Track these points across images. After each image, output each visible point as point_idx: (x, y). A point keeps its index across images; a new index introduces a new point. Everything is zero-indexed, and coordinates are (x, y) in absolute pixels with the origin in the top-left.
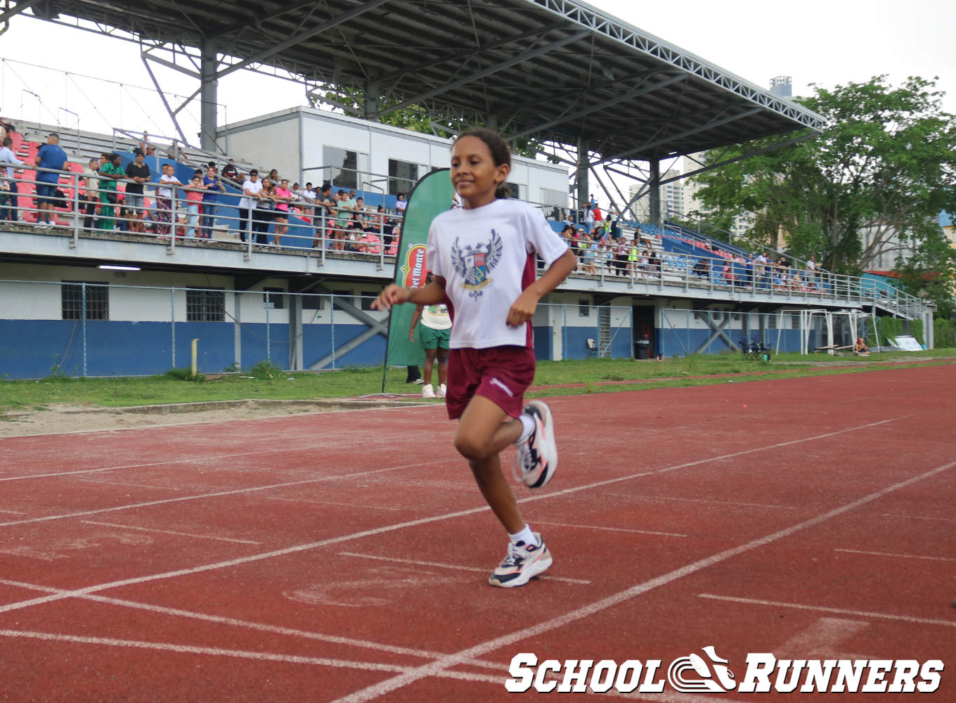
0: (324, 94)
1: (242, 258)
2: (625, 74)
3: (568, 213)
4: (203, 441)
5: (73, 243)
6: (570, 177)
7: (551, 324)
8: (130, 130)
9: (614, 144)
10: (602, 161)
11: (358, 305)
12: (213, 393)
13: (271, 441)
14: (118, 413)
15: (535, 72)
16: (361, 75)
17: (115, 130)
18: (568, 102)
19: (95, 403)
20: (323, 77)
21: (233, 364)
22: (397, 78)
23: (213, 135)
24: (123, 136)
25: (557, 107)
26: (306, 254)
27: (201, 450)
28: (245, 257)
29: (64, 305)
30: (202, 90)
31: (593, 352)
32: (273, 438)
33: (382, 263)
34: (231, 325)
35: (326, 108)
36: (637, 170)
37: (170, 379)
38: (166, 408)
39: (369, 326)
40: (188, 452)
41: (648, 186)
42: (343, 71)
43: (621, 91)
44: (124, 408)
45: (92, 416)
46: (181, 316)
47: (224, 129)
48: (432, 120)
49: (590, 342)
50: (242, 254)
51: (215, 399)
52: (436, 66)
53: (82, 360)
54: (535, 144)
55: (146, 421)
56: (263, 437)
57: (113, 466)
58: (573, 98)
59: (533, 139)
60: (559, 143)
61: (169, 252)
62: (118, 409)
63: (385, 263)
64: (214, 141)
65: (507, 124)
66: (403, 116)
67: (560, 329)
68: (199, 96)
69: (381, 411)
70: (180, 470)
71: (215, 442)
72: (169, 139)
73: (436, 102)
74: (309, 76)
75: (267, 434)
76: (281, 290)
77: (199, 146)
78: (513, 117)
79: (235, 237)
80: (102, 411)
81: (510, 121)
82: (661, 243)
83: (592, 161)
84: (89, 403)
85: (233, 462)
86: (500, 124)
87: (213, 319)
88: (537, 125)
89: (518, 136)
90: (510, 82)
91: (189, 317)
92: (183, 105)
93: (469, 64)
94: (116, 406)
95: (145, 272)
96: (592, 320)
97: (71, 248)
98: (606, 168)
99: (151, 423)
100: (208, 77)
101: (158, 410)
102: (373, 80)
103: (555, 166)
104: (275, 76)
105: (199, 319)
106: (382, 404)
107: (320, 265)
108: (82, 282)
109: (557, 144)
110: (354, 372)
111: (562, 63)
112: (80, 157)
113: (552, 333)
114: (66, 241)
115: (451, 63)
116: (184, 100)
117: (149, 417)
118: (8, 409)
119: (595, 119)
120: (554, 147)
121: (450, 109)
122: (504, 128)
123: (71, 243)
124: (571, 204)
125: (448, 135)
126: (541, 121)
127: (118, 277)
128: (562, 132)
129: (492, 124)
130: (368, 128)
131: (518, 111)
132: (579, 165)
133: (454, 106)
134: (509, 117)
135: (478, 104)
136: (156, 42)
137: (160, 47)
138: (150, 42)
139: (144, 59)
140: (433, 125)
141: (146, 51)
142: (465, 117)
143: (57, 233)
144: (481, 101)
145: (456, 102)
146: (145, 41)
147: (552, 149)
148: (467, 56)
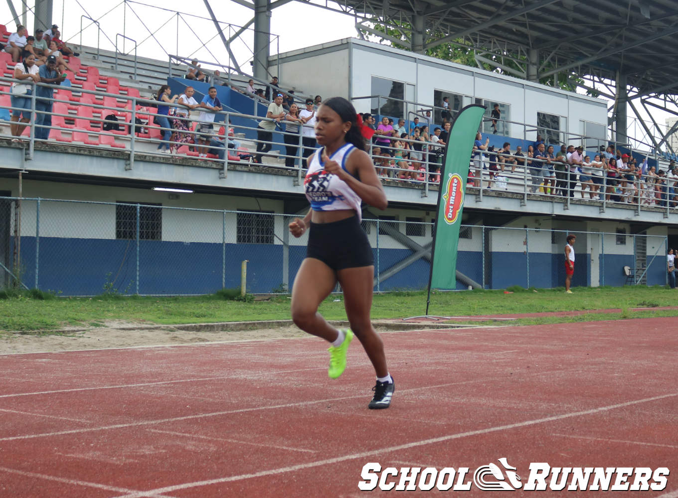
0: (372, 26)
1: (292, 183)
2: (663, 13)
3: (607, 144)
4: (256, 357)
5: (129, 164)
6: (609, 110)
7: (589, 252)
8: (186, 56)
9: (651, 79)
10: (639, 95)
11: (403, 230)
12: (263, 313)
13: (321, 359)
14: (172, 330)
15: (576, 9)
16: (410, 9)
17: (171, 56)
18: (609, 38)
19: (149, 320)
20: (373, 10)
21: (282, 285)
22: (444, 12)
23: (264, 63)
24: (179, 62)
25: (598, 43)
27: (256, 366)
28: (294, 181)
29: (118, 225)
30: (255, 20)
31: (630, 279)
32: (324, 356)
33: (427, 190)
34: (280, 247)
36: (673, 104)
37: (220, 299)
38: (218, 326)
39: (413, 250)
40: (244, 368)
42: (392, 5)
43: (659, 29)
44: (177, 325)
45: (147, 333)
46: (232, 238)
47: (276, 58)
48: (477, 53)
49: (627, 269)
50: (292, 179)
51: (264, 318)
53: (135, 279)
54: (575, 77)
55: (199, 339)
56: (314, 355)
57: (172, 380)
58: (613, 34)
59: (573, 73)
60: (599, 77)
61: (222, 176)
62: (172, 326)
63: (429, 190)
64: (266, 70)
65: (549, 58)
66: (449, 49)
67: (598, 256)
68: (253, 26)
69: (427, 333)
70: (236, 385)
71: (268, 360)
72: (223, 66)
73: (481, 36)
74: (359, 8)
75: (317, 352)
77: (252, 74)
78: (555, 51)
80: (156, 328)
81: (552, 55)
83: (631, 94)
84: (144, 320)
85: (286, 378)
86: (541, 58)
87: (263, 242)
88: (577, 59)
89: (557, 71)
90: (553, 18)
91: (239, 239)
92: (238, 34)
94: (169, 324)
95: (197, 194)
96: (628, 249)
97: (127, 170)
98: (643, 101)
99: (203, 340)
100: (262, 8)
101: (210, 328)
102: (419, 13)
103: (594, 99)
104: (326, 8)
105: (249, 241)
106: (425, 326)
109: (596, 79)
110: (398, 295)
112: (137, 82)
113: (590, 260)
114: (122, 163)
116: (238, 30)
117: (202, 335)
118: (66, 325)
119: (634, 55)
120: (594, 81)
121: (494, 43)
122: (545, 62)
123: (126, 165)
124: (610, 136)
125: (492, 68)
126: (581, 56)
127: (172, 199)
128: (600, 66)
129: (534, 58)
130: (415, 60)
131: (560, 46)
132: (618, 99)
133: (498, 40)
134: (551, 52)
135: (520, 39)
140: (478, 58)
142: (509, 51)
143: (114, 156)
144: (525, 36)
145: (500, 36)
147: (592, 82)
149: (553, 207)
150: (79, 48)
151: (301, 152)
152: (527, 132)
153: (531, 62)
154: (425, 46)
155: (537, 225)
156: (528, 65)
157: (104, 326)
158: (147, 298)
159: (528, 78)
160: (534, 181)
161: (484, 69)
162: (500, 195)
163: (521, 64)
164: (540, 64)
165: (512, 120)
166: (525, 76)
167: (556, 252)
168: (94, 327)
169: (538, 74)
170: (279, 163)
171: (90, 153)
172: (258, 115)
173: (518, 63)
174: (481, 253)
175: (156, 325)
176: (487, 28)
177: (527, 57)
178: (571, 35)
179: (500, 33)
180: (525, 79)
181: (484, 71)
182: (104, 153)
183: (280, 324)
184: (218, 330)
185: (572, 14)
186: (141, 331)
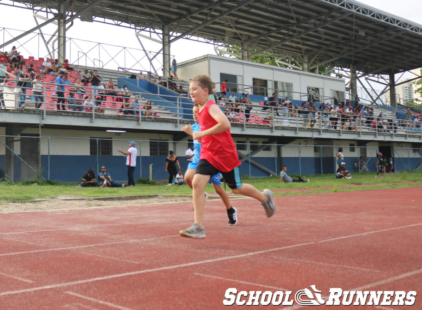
0: (226, 49)
1: (174, 126)
2: (373, 32)
3: (345, 101)
5: (92, 119)
6: (347, 84)
9: (370, 67)
10: (363, 75)
12: (143, 191)
14: (91, 200)
15: (326, 34)
16: (240, 39)
17: (119, 68)
18: (344, 47)
20: (222, 41)
22: (257, 39)
23: (168, 69)
25: (339, 50)
28: (176, 125)
29: (91, 148)
30: (163, 49)
31: (357, 169)
33: (245, 128)
35: (227, 55)
36: (383, 79)
37: (139, 183)
38: (116, 198)
39: (241, 157)
41: (389, 88)
43: (371, 41)
44: (94, 198)
46: (147, 153)
48: (277, 59)
50: (175, 124)
51: (142, 194)
52: (276, 33)
54: (330, 69)
58: (346, 45)
59: (329, 67)
60: (341, 68)
61: (139, 123)
62: (91, 198)
63: (246, 127)
65: (313, 59)
66: (263, 58)
68: (162, 52)
73: (277, 50)
74: (215, 40)
78: (316, 56)
79: (173, 116)
82: (395, 115)
83: (358, 75)
86: (310, 59)
88: (328, 59)
89: (319, 65)
90: (314, 39)
91: (151, 154)
92: (155, 57)
93: (291, 31)
95: (128, 133)
97: (91, 122)
98: (366, 79)
100: (166, 43)
101: (112, 199)
102: (246, 41)
103: (340, 79)
104: (198, 41)
105: (156, 155)
108: (97, 138)
109: (340, 68)
111: (339, 29)
114: (89, 119)
115: (283, 31)
116: (155, 54)
117: (105, 202)
119: (359, 55)
120: (338, 69)
121: (285, 53)
122: (312, 61)
124: (347, 97)
125: (287, 66)
126: (331, 57)
127: (117, 135)
128: (342, 62)
129: (306, 60)
130: (242, 64)
131: (319, 52)
132: (352, 78)
133: (286, 52)
134: (314, 56)
135: (298, 51)
136: (142, 28)
137: (143, 30)
138: (139, 28)
139: (137, 36)
140: (277, 61)
141: (138, 32)
142: (293, 57)
143: (85, 116)
144: (300, 49)
145: (287, 50)
146: (137, 28)
147: (338, 70)
148: (291, 27)
149: (313, 133)
150: (78, 67)
151: (178, 111)
152: (302, 97)
153: (304, 62)
154: (248, 57)
155: (306, 143)
156: (303, 64)
157: (56, 199)
159: (303, 70)
160: (305, 121)
161: (281, 67)
162: (284, 128)
163: (300, 64)
164: (309, 62)
165: (294, 91)
166: (301, 69)
167: (317, 156)
169: (308, 67)
170: (169, 116)
172: (160, 94)
173: (298, 63)
174: (274, 158)
175: (83, 198)
176: (280, 46)
177: (302, 59)
178: (325, 47)
179: (287, 48)
180: (301, 70)
181: (279, 68)
182: (80, 115)
183: (150, 197)
184: (116, 200)
185: (324, 37)
186: (74, 201)
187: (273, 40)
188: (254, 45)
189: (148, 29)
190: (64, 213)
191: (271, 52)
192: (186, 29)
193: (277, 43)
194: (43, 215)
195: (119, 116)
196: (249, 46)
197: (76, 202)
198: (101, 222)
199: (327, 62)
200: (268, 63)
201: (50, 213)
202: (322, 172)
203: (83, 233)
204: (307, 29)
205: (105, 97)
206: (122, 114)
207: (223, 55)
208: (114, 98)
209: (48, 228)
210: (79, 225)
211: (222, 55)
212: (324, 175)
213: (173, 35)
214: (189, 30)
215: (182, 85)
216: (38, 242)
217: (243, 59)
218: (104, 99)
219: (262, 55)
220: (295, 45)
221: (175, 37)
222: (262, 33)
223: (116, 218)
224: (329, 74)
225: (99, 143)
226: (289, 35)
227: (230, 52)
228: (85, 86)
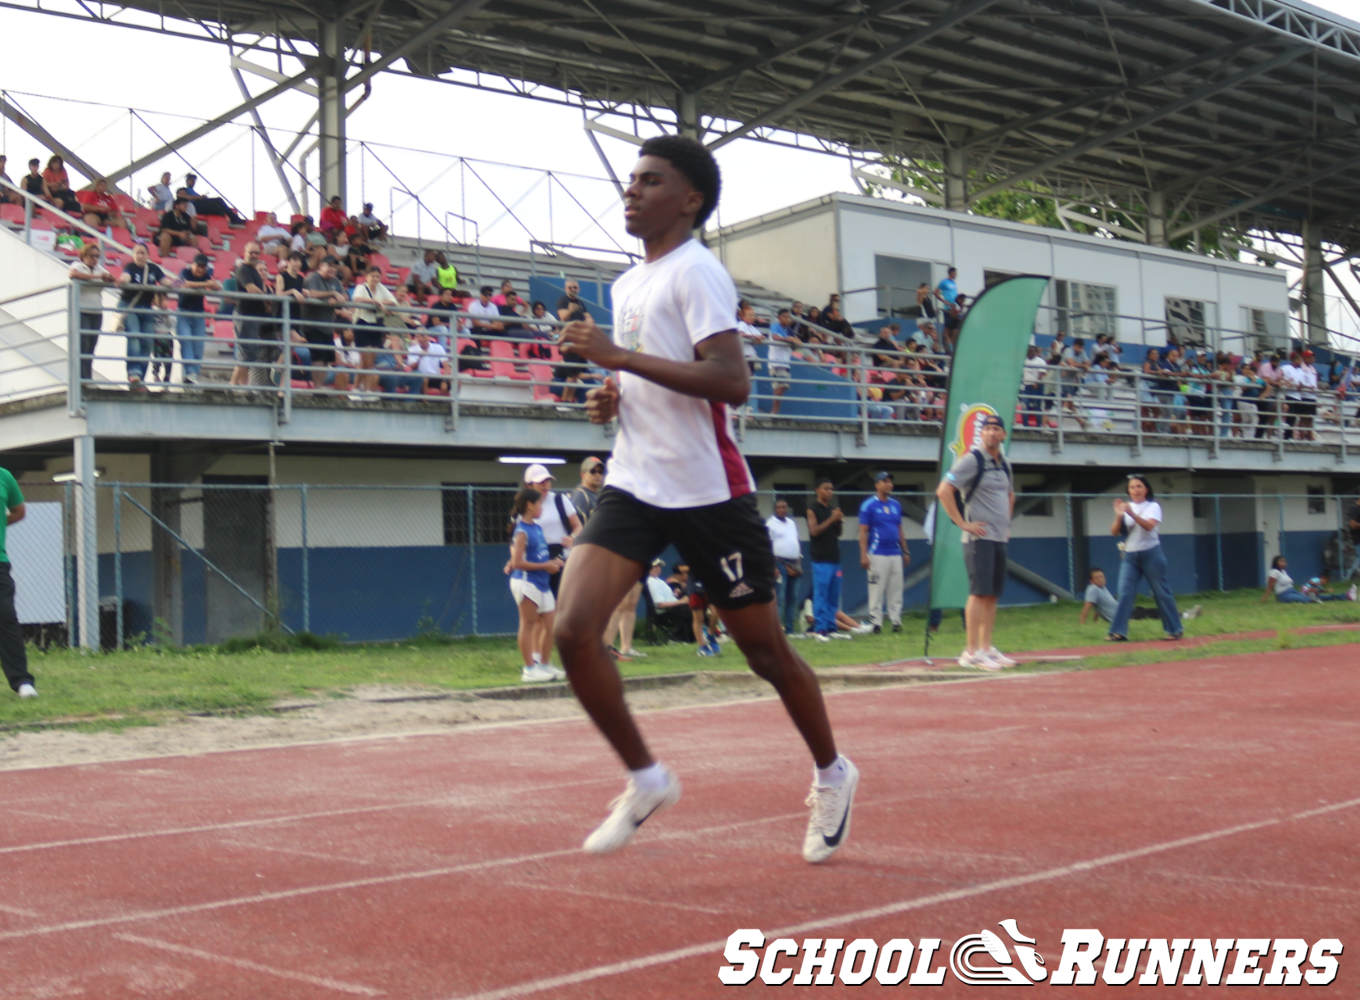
0: (887, 173)
5: (453, 422)
6: (1293, 286)
7: (1260, 528)
10: (1344, 257)
14: (468, 700)
15: (1223, 119)
16: (938, 139)
17: (531, 243)
18: (1284, 164)
20: (875, 144)
22: (997, 140)
24: (548, 251)
25: (1265, 174)
26: (836, 428)
29: (446, 521)
35: (893, 195)
42: (908, 133)
44: (480, 691)
45: (421, 707)
47: (716, 234)
48: (1061, 204)
53: (470, 611)
54: (1236, 235)
58: (1290, 157)
59: (1231, 229)
60: (1273, 234)
61: (610, 432)
62: (470, 693)
65: (1182, 206)
66: (1015, 202)
67: (1277, 536)
73: (1062, 175)
74: (854, 144)
76: (802, 487)
78: (1193, 193)
80: (443, 697)
83: (1329, 258)
86: (1169, 205)
88: (1231, 204)
89: (1200, 225)
93: (1109, 112)
96: (1330, 520)
97: (447, 431)
99: (516, 717)
102: (954, 144)
103: (1269, 271)
104: (798, 146)
107: (859, 444)
108: (465, 484)
109: (1268, 235)
111: (1267, 102)
113: (1264, 542)
114: (438, 421)
115: (1082, 111)
117: (518, 706)
118: (286, 697)
119: (1332, 190)
120: (1264, 239)
121: (1088, 186)
122: (1177, 212)
123: (447, 423)
124: (1296, 329)
125: (1091, 230)
126: (1239, 198)
128: (1275, 213)
129: (1157, 207)
130: (948, 222)
131: (1200, 182)
132: (1307, 267)
133: (1092, 181)
134: (1185, 194)
135: (1131, 176)
136: (605, 103)
137: (611, 111)
138: (595, 104)
139: (590, 132)
140: (1062, 213)
141: (593, 120)
142: (1113, 198)
143: (424, 409)
144: (1138, 170)
145: (1094, 174)
146: (589, 103)
147: (1261, 241)
148: (1107, 99)
149: (1189, 455)
152: (1148, 333)
153: (1152, 216)
154: (966, 199)
155: (1166, 487)
156: (1147, 221)
157: (352, 697)
158: (491, 639)
159: (1149, 242)
161: (1078, 231)
162: (1094, 440)
163: (1138, 220)
164: (1169, 215)
165: (1121, 313)
166: (1142, 237)
167: (1204, 531)
168: (331, 700)
169: (1166, 236)
171: (384, 405)
173: (1132, 217)
174: (1063, 540)
175: (444, 692)
176: (1071, 162)
177: (1144, 205)
178: (1218, 163)
179: (1096, 168)
180: (1142, 243)
181: (1068, 234)
182: (408, 406)
183: (666, 682)
184: (553, 696)
185: (1218, 128)
186: (413, 704)
187: (1049, 140)
188: (986, 160)
189: (626, 108)
190: (397, 749)
191: (1043, 183)
192: (758, 107)
193: (1062, 149)
194: (328, 757)
195: (539, 408)
196: (969, 162)
197: (422, 709)
198: (538, 775)
199: (1226, 214)
200: (1032, 220)
201: (349, 748)
202: (1221, 584)
203: (488, 813)
204: (1160, 102)
205: (488, 343)
206: (548, 401)
207: (880, 192)
208: (522, 347)
209: (363, 802)
210: (462, 786)
211: (876, 194)
212: (1227, 592)
213: (713, 127)
214: (765, 109)
215: (747, 298)
216: (346, 850)
217: (948, 206)
218: (483, 349)
219: (1011, 192)
220: (1119, 158)
221: (718, 136)
222: (1013, 119)
223: (583, 758)
224: (1234, 254)
225: (475, 503)
226: (1103, 125)
227: (905, 182)
228: (421, 305)
